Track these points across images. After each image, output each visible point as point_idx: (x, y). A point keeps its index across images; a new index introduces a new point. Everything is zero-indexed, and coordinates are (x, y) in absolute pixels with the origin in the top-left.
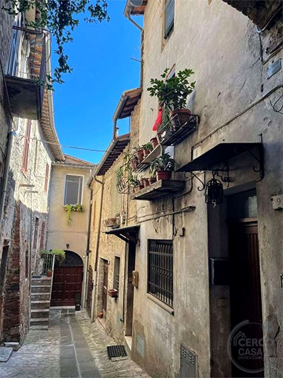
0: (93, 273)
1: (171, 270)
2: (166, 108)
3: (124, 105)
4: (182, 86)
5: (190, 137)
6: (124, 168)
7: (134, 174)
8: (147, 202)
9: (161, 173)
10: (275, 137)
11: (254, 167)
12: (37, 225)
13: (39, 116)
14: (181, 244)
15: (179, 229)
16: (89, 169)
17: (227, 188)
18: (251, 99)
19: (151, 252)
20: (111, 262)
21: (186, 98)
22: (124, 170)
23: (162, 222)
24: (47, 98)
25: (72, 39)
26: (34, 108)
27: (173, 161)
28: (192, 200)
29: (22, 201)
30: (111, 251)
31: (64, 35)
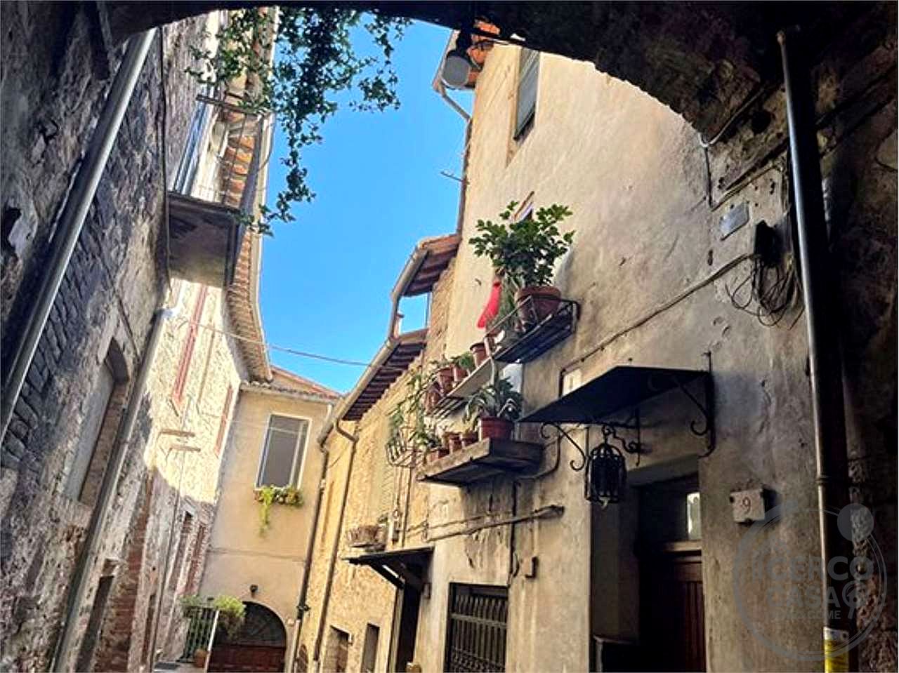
0: (309, 666)
1: (501, 665)
2: (509, 281)
3: (419, 268)
4: (544, 239)
5: (558, 347)
6: (407, 406)
7: (427, 420)
8: (454, 491)
9: (490, 422)
10: (737, 361)
11: (693, 423)
12: (186, 530)
13: (228, 280)
14: (527, 597)
15: (525, 561)
16: (327, 404)
17: (634, 466)
18: (689, 276)
19: (454, 615)
20: (356, 640)
21: (552, 264)
22: (407, 409)
23: (486, 542)
24: (250, 242)
25: (320, 138)
26: (220, 261)
27: (518, 398)
28: (556, 491)
29: (160, 470)
30: (359, 610)
31: (306, 131)
